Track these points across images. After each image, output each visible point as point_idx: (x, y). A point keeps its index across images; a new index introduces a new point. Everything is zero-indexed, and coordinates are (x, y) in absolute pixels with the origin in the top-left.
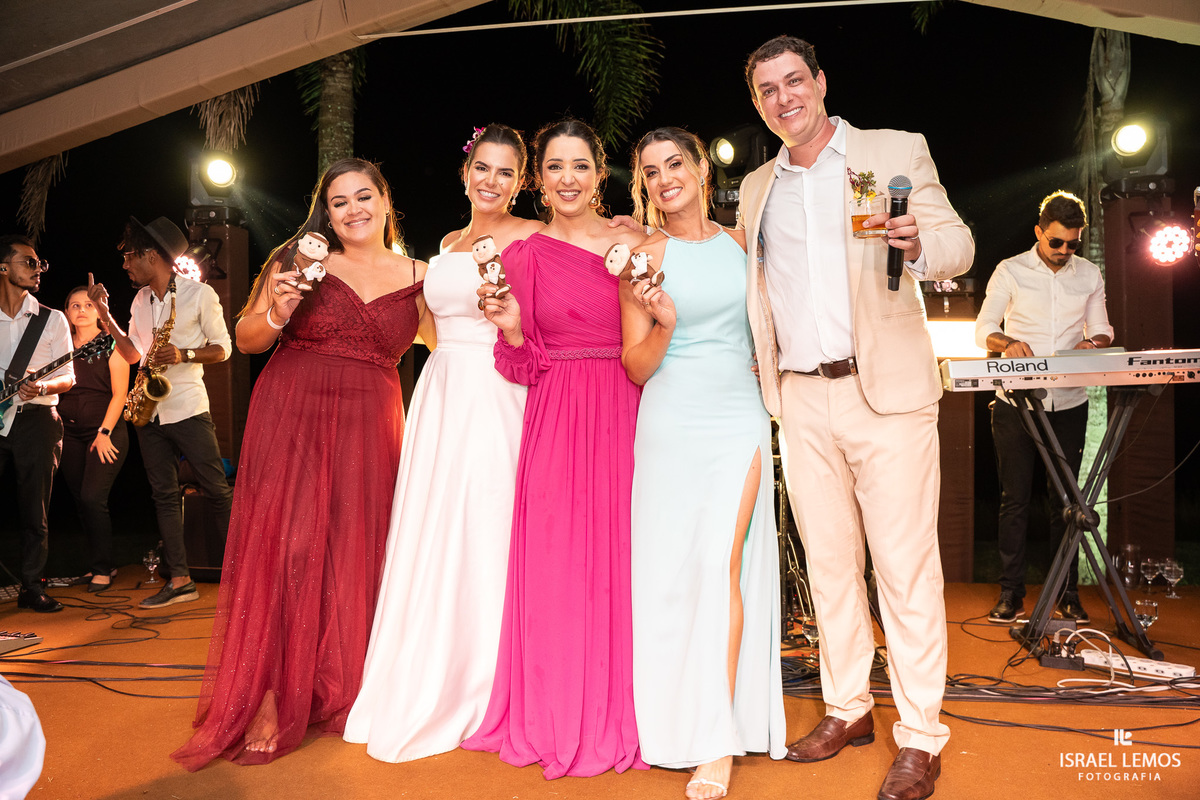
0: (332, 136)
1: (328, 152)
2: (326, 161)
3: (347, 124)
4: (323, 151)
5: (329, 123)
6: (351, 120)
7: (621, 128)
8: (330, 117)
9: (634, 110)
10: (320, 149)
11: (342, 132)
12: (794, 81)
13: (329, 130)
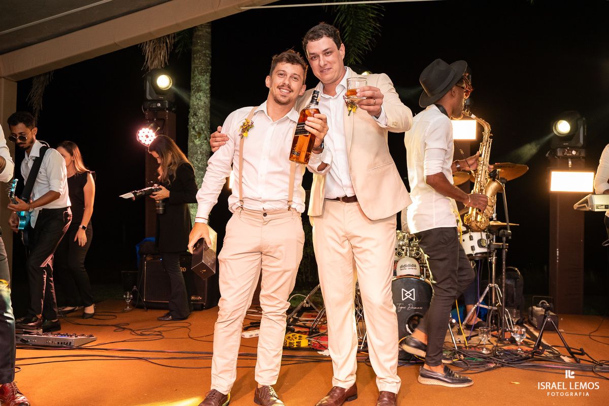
0: (200, 58)
1: (197, 67)
2: (196, 72)
3: (208, 52)
4: (195, 67)
5: (198, 51)
6: (210, 50)
7: (358, 56)
8: (199, 47)
9: (366, 46)
10: (193, 66)
11: (206, 56)
12: (328, 53)
13: (198, 55)
